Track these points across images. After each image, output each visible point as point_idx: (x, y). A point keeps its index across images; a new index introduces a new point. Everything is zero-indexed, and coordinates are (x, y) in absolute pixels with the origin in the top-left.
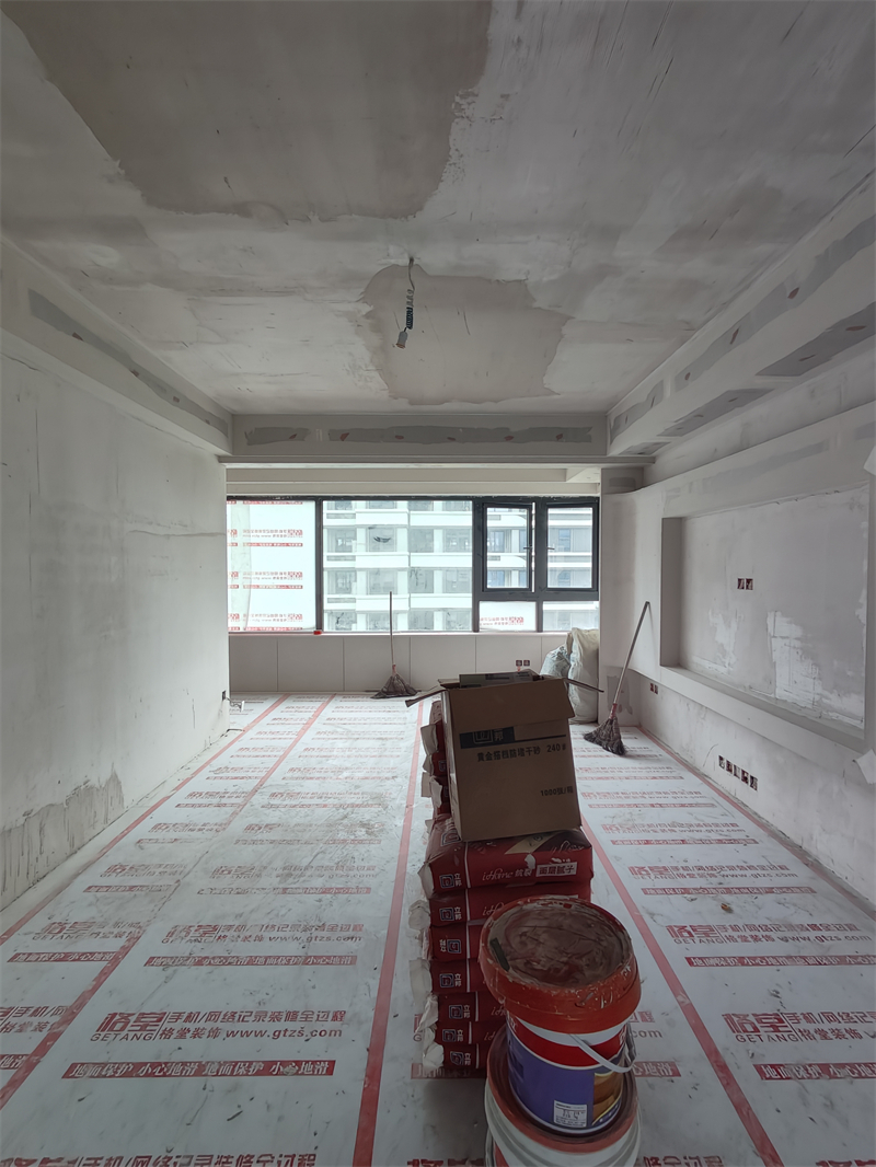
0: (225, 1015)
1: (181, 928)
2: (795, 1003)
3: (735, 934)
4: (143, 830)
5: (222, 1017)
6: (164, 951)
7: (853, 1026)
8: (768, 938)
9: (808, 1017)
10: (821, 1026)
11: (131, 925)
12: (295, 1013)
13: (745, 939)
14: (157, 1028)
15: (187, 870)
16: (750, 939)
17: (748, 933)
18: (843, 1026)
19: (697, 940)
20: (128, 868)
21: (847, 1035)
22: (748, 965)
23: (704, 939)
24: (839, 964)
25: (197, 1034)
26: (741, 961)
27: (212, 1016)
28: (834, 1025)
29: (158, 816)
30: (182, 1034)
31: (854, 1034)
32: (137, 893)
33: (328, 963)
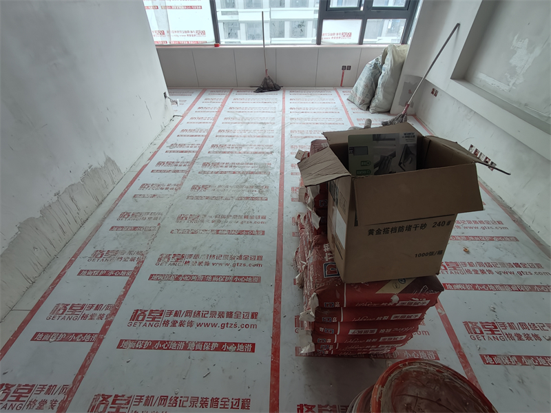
0: (195, 313)
1: (165, 256)
2: (505, 316)
3: (471, 269)
4: (135, 189)
5: (193, 314)
6: (158, 270)
7: (536, 332)
8: (490, 272)
9: (511, 325)
10: (518, 332)
11: (138, 253)
12: (231, 313)
13: (476, 272)
14: (160, 320)
15: (163, 217)
16: (479, 272)
17: (478, 268)
18: (530, 332)
19: (449, 272)
20: (131, 214)
21: (533, 338)
22: (477, 289)
23: (453, 271)
24: (530, 291)
25: (182, 324)
26: (474, 287)
27: (188, 313)
28: (526, 331)
29: (143, 179)
30: (174, 324)
31: (537, 337)
32: (139, 232)
33: (245, 282)
